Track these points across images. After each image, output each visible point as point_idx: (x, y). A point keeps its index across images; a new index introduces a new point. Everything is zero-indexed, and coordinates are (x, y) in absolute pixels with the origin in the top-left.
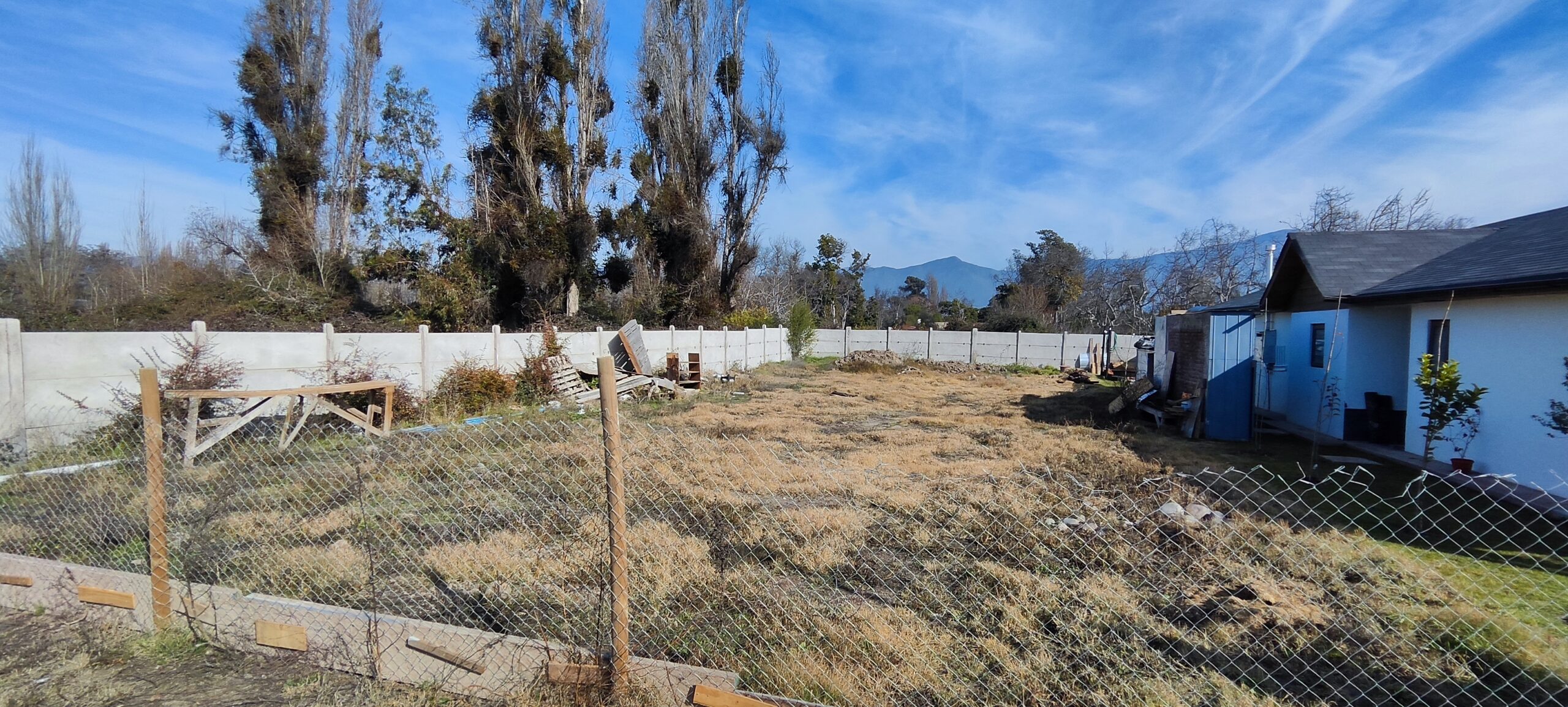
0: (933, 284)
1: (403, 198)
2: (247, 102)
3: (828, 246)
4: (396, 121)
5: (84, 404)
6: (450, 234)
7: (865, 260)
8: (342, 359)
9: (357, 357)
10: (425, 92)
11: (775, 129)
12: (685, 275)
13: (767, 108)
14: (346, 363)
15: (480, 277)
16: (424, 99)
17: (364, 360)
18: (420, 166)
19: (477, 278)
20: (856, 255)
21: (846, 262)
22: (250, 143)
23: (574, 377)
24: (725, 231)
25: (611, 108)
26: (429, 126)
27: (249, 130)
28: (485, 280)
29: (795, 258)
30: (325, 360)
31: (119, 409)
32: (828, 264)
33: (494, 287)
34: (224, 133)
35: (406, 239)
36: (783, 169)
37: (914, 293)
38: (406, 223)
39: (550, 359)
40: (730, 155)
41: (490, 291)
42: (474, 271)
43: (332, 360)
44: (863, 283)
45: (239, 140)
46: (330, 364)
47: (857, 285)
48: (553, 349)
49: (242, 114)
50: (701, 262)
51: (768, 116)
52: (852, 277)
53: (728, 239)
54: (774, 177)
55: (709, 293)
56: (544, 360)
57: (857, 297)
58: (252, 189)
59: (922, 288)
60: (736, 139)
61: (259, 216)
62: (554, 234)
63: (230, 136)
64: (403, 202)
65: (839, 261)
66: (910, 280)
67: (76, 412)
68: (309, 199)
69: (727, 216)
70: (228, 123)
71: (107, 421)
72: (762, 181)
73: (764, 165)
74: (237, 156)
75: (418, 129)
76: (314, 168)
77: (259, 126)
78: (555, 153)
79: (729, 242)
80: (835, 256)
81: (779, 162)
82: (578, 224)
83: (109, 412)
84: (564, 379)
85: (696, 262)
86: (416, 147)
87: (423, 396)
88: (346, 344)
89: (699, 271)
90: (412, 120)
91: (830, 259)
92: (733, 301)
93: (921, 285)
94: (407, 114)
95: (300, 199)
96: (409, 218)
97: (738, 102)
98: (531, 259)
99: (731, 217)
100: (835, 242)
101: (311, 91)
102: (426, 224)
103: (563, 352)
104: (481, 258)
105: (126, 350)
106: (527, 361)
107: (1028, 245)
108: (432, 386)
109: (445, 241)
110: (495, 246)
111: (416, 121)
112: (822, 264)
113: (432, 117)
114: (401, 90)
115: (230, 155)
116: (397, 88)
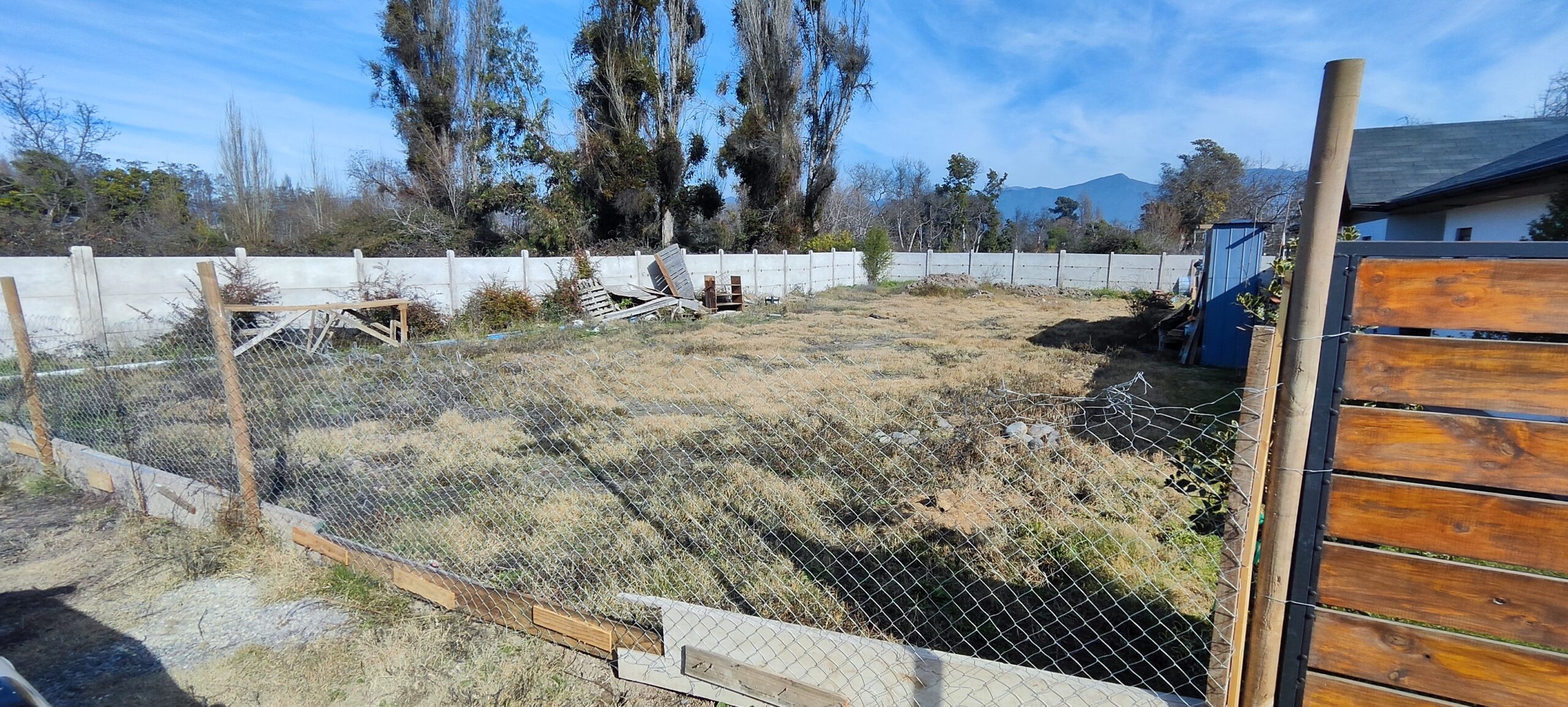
0: (1086, 204)
1: (512, 134)
2: (389, 51)
3: (959, 167)
4: (501, 60)
5: (150, 315)
6: (553, 166)
7: (1002, 180)
8: (373, 280)
9: (386, 278)
10: (525, 30)
11: (858, 43)
12: (766, 200)
13: (850, 23)
14: (376, 284)
15: (582, 207)
16: (525, 37)
17: (394, 282)
18: (524, 103)
19: (579, 208)
20: (992, 175)
21: (979, 184)
22: (394, 89)
23: (604, 298)
24: (808, 154)
25: (702, 34)
26: (531, 63)
27: (393, 76)
28: (587, 209)
29: (919, 180)
30: (356, 281)
31: (178, 320)
32: (958, 185)
33: (594, 215)
34: (374, 81)
35: (516, 173)
36: (867, 86)
37: (1065, 214)
38: (515, 158)
39: (580, 281)
40: (815, 75)
41: (590, 220)
42: (575, 201)
43: (362, 281)
44: (998, 205)
45: (387, 85)
46: (361, 285)
47: (991, 208)
48: (586, 272)
49: (386, 63)
50: (782, 188)
51: (851, 32)
52: (986, 199)
53: (812, 162)
54: (858, 95)
55: (790, 218)
56: (574, 282)
57: (991, 220)
58: (395, 132)
59: (1074, 209)
60: (820, 57)
61: (407, 157)
62: (644, 163)
63: (379, 84)
64: (512, 138)
65: (971, 181)
66: (1061, 200)
67: (144, 322)
68: (445, 139)
69: (812, 139)
70: (377, 71)
71: (169, 329)
72: (845, 100)
73: (847, 85)
74: (384, 102)
75: (521, 68)
76: (447, 109)
77: (402, 73)
78: (643, 82)
79: (813, 164)
80: (967, 176)
81: (862, 79)
82: (666, 152)
83: (170, 322)
84: (592, 299)
85: (777, 186)
86: (520, 84)
87: (452, 314)
88: (375, 267)
89: (780, 196)
90: (515, 57)
91: (961, 180)
92: (816, 225)
93: (1073, 206)
94: (509, 53)
95: (437, 139)
96: (518, 153)
97: (822, 19)
98: (622, 188)
99: (815, 139)
100: (966, 162)
101: (439, 38)
102: (531, 157)
103: (597, 275)
104: (583, 190)
105: (180, 272)
106: (558, 283)
107: (1181, 157)
108: (461, 305)
109: (551, 173)
110: (594, 176)
111: (519, 59)
112: (952, 185)
113: (532, 54)
114: (502, 30)
115: (379, 101)
116: (499, 28)
